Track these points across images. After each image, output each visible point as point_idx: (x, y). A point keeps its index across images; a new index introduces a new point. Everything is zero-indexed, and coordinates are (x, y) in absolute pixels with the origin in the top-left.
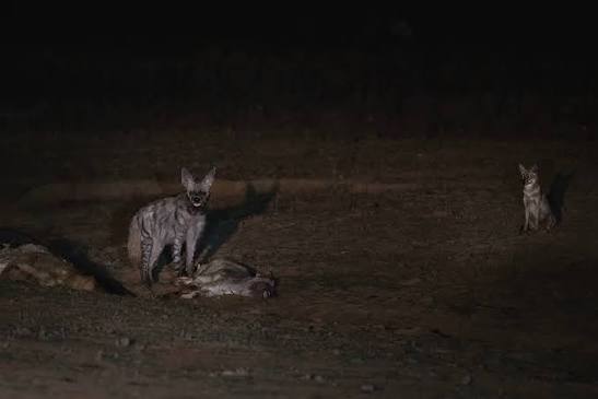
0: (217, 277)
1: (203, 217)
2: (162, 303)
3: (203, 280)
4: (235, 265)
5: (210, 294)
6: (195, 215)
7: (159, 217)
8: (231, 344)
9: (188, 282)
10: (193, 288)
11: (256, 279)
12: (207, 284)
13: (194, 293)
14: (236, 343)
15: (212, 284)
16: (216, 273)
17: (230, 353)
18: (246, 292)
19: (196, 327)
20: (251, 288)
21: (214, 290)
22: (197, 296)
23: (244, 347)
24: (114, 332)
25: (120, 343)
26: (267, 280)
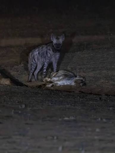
0: (61, 78)
1: (59, 53)
2: (39, 89)
3: (55, 79)
4: (68, 73)
5: (58, 85)
6: (56, 52)
7: (41, 53)
8: (67, 106)
9: (49, 80)
10: (51, 82)
11: (77, 78)
12: (57, 81)
13: (51, 85)
14: (70, 105)
15: (59, 80)
16: (60, 76)
17: (67, 110)
18: (73, 84)
19: (52, 99)
20: (75, 82)
21: (60, 83)
22: (53, 86)
23: (73, 107)
24: (18, 102)
25: (21, 106)
26: (82, 78)
